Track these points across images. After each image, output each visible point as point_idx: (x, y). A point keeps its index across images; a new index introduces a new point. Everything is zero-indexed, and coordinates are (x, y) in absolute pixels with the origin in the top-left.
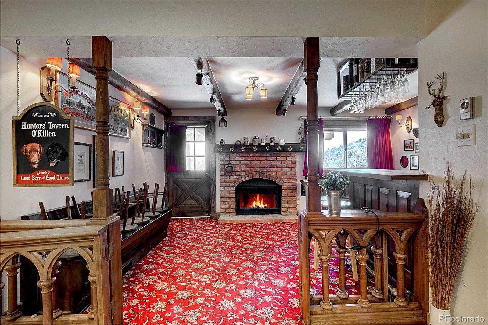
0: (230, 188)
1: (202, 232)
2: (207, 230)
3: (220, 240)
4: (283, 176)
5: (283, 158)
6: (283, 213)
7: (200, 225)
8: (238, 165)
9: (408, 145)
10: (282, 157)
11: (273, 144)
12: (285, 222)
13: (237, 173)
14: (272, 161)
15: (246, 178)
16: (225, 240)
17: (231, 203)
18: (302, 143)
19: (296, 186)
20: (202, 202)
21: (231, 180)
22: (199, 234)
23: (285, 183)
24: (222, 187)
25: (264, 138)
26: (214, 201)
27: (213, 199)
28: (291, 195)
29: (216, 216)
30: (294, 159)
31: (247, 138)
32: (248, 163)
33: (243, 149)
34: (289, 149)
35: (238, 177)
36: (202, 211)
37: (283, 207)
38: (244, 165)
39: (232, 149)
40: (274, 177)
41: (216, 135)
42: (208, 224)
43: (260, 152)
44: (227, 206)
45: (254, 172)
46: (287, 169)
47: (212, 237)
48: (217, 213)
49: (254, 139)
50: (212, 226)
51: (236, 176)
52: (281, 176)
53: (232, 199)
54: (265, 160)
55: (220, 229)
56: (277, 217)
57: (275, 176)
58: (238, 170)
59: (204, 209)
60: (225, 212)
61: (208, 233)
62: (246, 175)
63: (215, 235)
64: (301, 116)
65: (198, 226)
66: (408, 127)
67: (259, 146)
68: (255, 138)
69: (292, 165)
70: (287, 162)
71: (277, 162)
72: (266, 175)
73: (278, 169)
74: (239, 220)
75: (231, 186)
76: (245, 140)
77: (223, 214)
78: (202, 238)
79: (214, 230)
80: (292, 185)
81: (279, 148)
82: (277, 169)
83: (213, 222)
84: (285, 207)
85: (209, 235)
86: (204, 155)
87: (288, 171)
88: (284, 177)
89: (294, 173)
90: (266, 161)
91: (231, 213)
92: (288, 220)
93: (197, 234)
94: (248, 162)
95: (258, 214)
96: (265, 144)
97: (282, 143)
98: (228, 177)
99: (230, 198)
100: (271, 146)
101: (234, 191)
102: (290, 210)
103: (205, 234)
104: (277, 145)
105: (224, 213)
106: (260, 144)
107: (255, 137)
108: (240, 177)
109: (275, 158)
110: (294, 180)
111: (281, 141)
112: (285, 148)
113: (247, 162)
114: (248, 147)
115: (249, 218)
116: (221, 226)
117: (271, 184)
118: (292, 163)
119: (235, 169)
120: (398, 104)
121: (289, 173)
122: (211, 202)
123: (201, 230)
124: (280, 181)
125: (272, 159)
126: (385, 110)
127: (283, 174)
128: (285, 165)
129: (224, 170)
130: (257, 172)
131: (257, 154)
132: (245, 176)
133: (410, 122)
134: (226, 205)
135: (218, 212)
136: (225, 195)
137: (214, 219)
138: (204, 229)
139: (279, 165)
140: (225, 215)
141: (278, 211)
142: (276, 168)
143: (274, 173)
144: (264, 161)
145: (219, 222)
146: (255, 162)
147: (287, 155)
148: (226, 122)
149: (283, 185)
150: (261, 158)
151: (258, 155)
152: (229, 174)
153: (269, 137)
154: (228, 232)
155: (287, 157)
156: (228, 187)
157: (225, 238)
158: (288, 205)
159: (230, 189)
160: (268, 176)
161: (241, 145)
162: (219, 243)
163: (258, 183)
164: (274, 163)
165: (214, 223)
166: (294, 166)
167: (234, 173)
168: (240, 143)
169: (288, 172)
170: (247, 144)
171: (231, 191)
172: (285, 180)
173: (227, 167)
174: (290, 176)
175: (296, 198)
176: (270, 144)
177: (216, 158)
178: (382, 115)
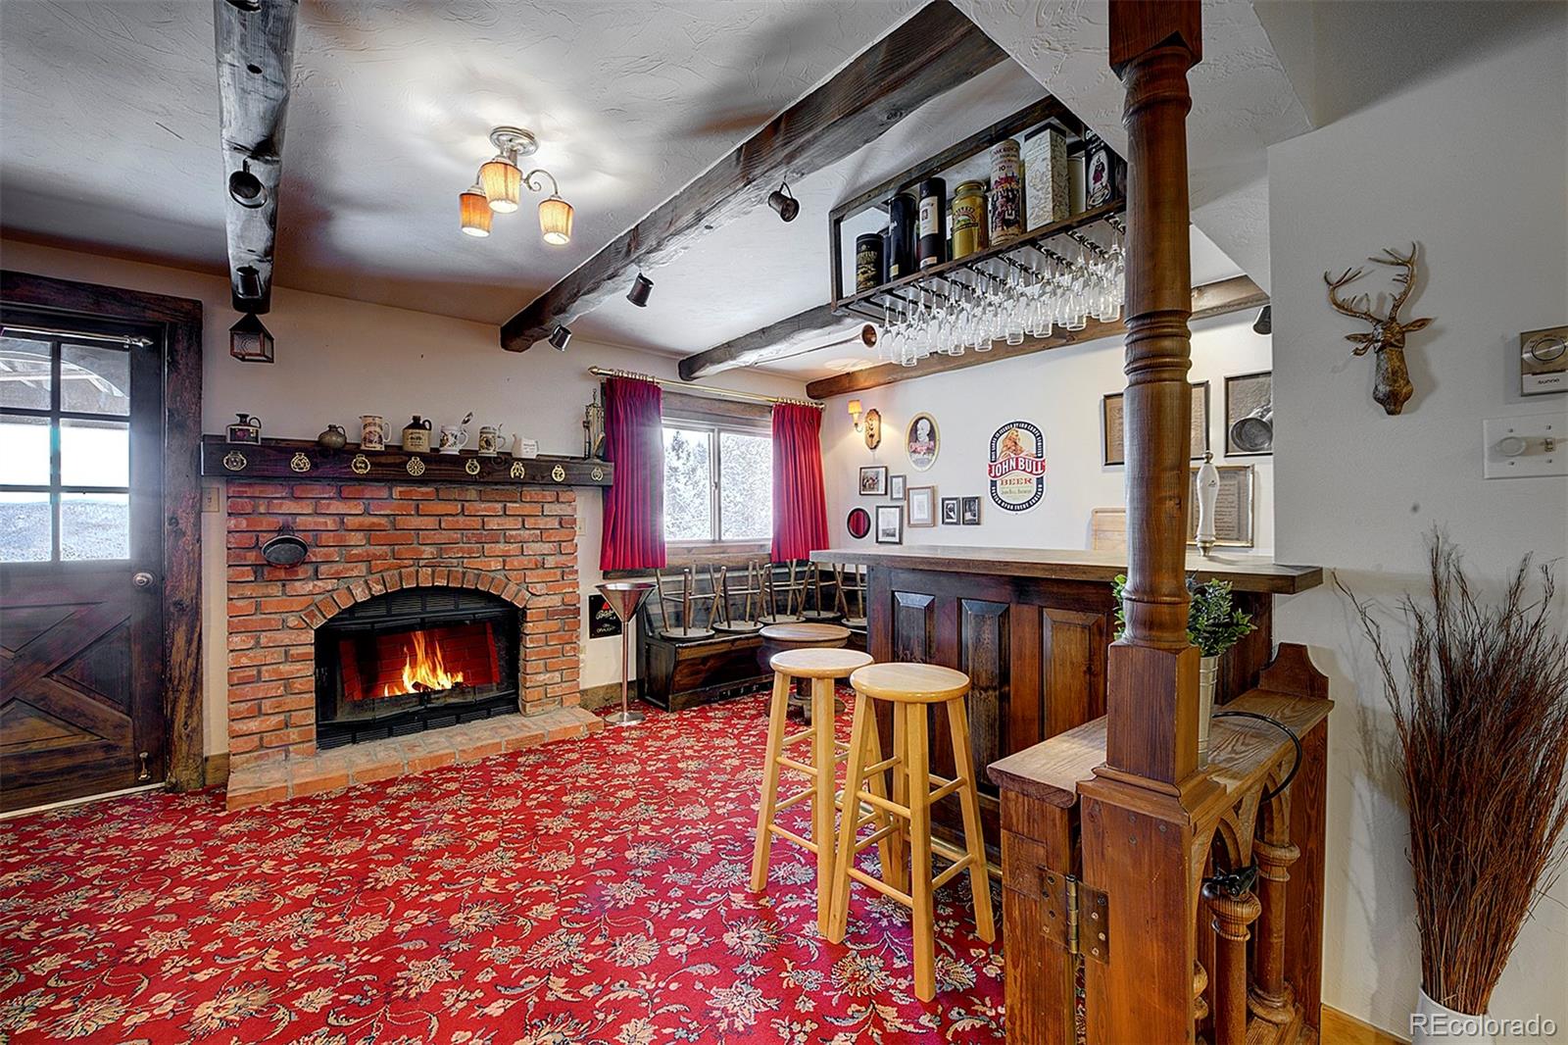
0: (285, 637)
1: (139, 900)
2: (175, 873)
3: (293, 926)
4: (527, 572)
5: (528, 509)
6: (531, 706)
7: (112, 851)
8: (332, 534)
9: (871, 481)
10: (527, 505)
11: (491, 452)
12: (551, 744)
13: (323, 568)
14: (486, 519)
15: (370, 589)
16: (319, 916)
17: (291, 701)
18: (598, 457)
19: (575, 605)
20: (105, 721)
21: (291, 602)
22: (126, 917)
23: (537, 598)
24: (243, 636)
25: (455, 430)
26: (189, 708)
27: (184, 697)
28: (560, 638)
29: (203, 774)
30: (569, 511)
31: (377, 421)
32: (380, 524)
33: (361, 466)
34: (556, 474)
35: (330, 588)
36: (106, 766)
37: (532, 684)
38: (360, 535)
39: (300, 463)
40: (493, 579)
41: (203, 392)
42: (163, 829)
43: (435, 481)
44: (272, 718)
45: (411, 562)
46: (546, 548)
47: (228, 915)
48: (207, 759)
49: (410, 427)
50: (198, 838)
51: (319, 583)
52: (522, 572)
53: (298, 686)
54: (457, 515)
55: (253, 846)
56: (509, 727)
57: (500, 576)
58: (330, 555)
59: (120, 754)
60: (261, 746)
61: (187, 894)
62: (370, 577)
63: (239, 892)
64: (595, 367)
65: (97, 860)
66: (872, 436)
67: (433, 458)
68: (417, 424)
69: (563, 534)
70: (546, 524)
71: (509, 523)
72: (464, 573)
73: (512, 546)
74: (348, 776)
75: (291, 628)
76: (368, 430)
77: (247, 761)
78: (156, 943)
79: (220, 860)
80: (563, 604)
81: (517, 470)
82: (507, 547)
83: (191, 812)
84: (539, 684)
85: (198, 906)
86: (125, 483)
87: (548, 555)
88: (531, 577)
89: (569, 561)
90: (461, 519)
91: (291, 748)
92: (559, 732)
93: (105, 927)
94: (383, 521)
95: (426, 728)
96: (460, 451)
97: (528, 452)
98: (275, 589)
99: (287, 681)
100: (484, 461)
101: (312, 649)
102: (555, 692)
103: (167, 909)
104: (506, 459)
105: (256, 754)
106: (437, 450)
107: (416, 419)
108: (343, 585)
109: (499, 506)
110: (569, 586)
111: (523, 447)
112: (539, 471)
113: (375, 520)
114: (383, 460)
115: (393, 753)
116: (255, 824)
117: (478, 606)
118: (560, 523)
119: (317, 550)
120: (848, 374)
121: (550, 562)
122: (173, 709)
123: (133, 887)
124: (520, 590)
125: (487, 509)
126: (807, 387)
127: (530, 566)
128: (539, 532)
129: (251, 557)
130: (422, 563)
131: (424, 489)
132: (366, 582)
133: (875, 423)
134: (263, 718)
135: (213, 754)
136: (259, 672)
137: (194, 794)
138: (148, 873)
139: (514, 533)
140: (260, 763)
141: (510, 703)
142: (501, 546)
143: (495, 564)
144: (455, 519)
145: (231, 809)
146: (416, 522)
147: (544, 496)
148: (271, 339)
149: (528, 607)
150: (440, 508)
151: (427, 493)
152: (282, 575)
153: (476, 425)
154: (312, 858)
155: (546, 506)
156: (278, 635)
157: (315, 903)
158: (548, 675)
159: (287, 642)
160: (471, 575)
161: (348, 451)
162: (294, 947)
163: (424, 606)
164: (493, 524)
165: (203, 818)
166: (568, 536)
167: (310, 569)
168: (340, 440)
169: (548, 558)
170: (379, 447)
171: (293, 651)
172: (538, 586)
173: (272, 544)
174: (555, 573)
175: (575, 648)
176: (477, 452)
177: (201, 499)
178: (799, 397)
